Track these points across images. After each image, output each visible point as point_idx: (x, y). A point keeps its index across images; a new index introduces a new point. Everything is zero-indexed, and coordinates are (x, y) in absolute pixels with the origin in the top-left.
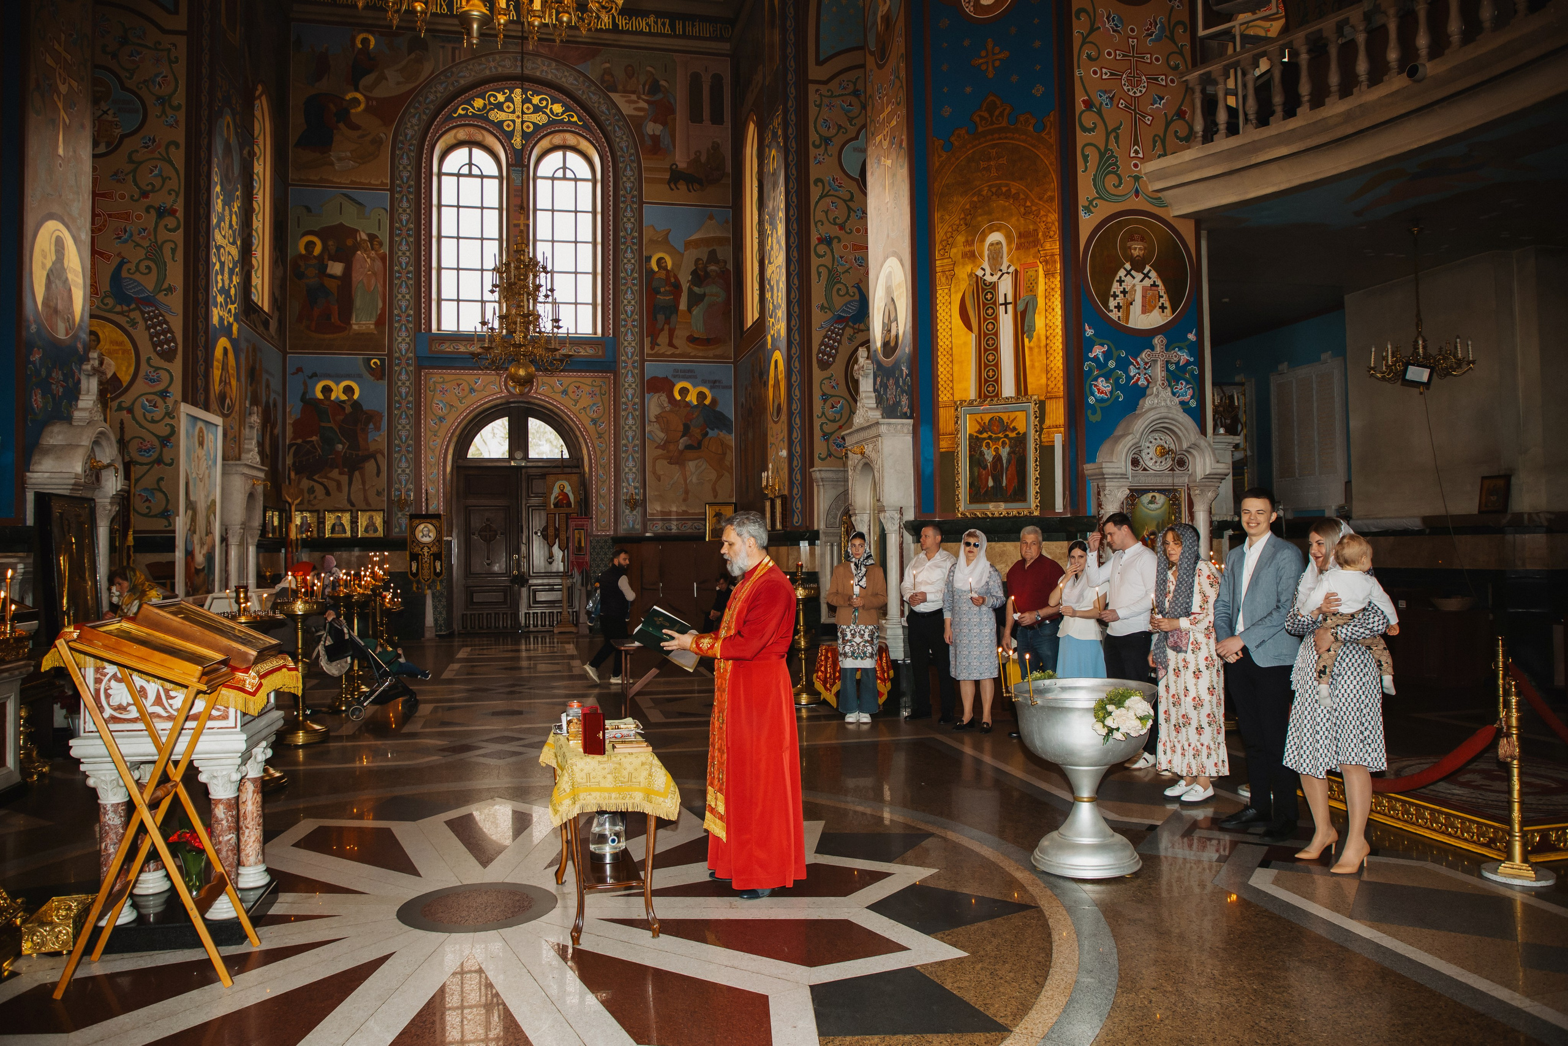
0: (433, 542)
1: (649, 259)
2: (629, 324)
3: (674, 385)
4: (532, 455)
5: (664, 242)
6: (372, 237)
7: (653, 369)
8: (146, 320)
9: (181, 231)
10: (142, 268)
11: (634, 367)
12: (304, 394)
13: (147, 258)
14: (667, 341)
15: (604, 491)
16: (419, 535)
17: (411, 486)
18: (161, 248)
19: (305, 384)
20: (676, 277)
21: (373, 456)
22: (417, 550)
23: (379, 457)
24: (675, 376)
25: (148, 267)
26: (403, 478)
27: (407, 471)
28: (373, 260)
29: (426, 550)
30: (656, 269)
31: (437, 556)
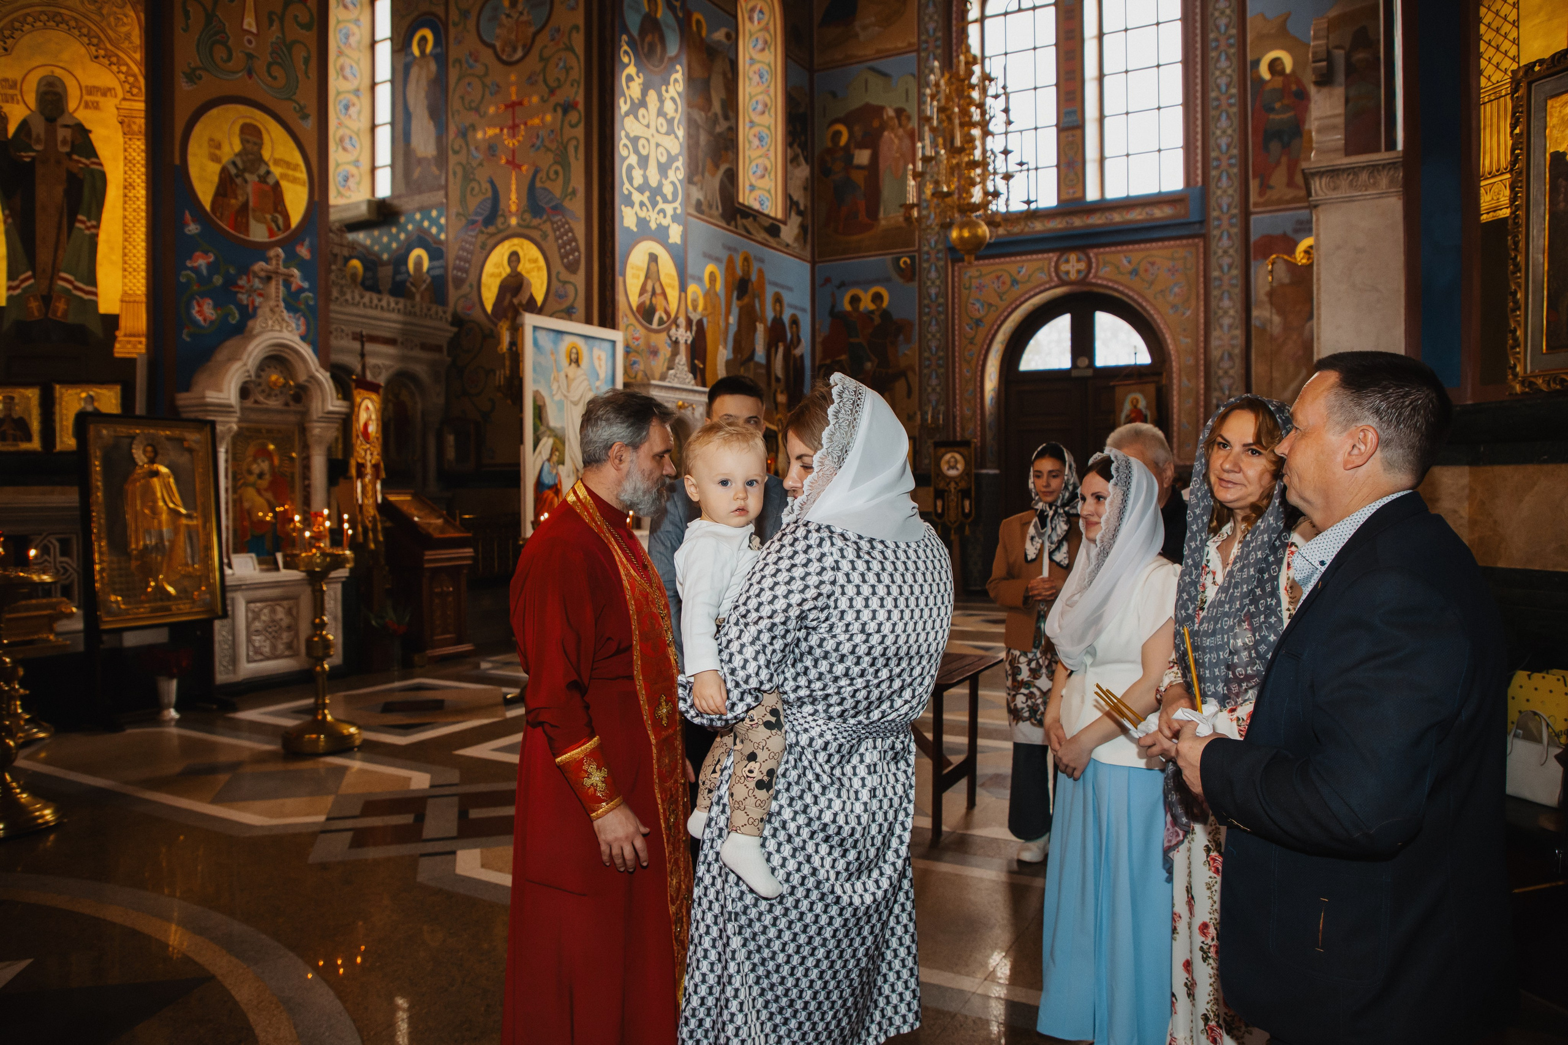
0: (961, 476)
1: (1256, 63)
2: (1224, 163)
3: (1295, 244)
4: (1100, 362)
5: (1282, 36)
6: (900, 112)
7: (1262, 224)
8: (555, 231)
9: (582, 126)
10: (552, 176)
11: (1231, 225)
12: (833, 307)
13: (556, 162)
14: (1285, 180)
15: (1189, 403)
16: (944, 467)
17: (942, 408)
18: (566, 148)
19: (833, 295)
20: (1298, 82)
21: (903, 374)
22: (942, 485)
23: (910, 374)
24: (1296, 231)
25: (556, 173)
26: (933, 398)
27: (938, 389)
28: (900, 139)
29: (953, 485)
30: (1265, 74)
31: (965, 494)
